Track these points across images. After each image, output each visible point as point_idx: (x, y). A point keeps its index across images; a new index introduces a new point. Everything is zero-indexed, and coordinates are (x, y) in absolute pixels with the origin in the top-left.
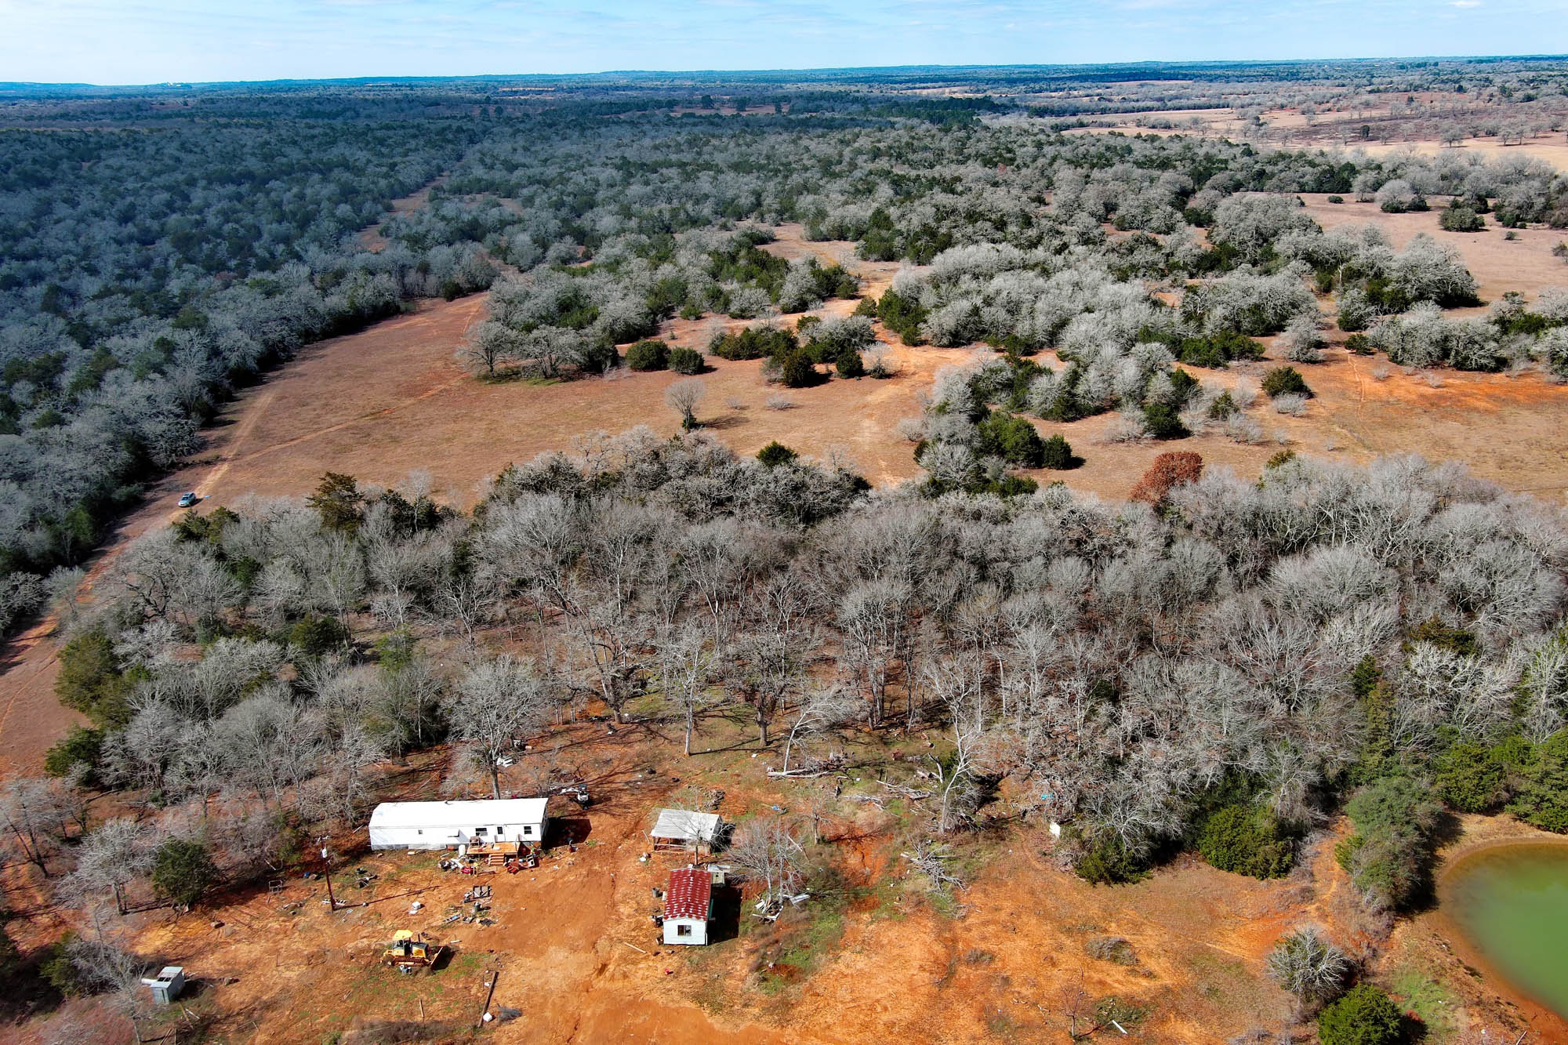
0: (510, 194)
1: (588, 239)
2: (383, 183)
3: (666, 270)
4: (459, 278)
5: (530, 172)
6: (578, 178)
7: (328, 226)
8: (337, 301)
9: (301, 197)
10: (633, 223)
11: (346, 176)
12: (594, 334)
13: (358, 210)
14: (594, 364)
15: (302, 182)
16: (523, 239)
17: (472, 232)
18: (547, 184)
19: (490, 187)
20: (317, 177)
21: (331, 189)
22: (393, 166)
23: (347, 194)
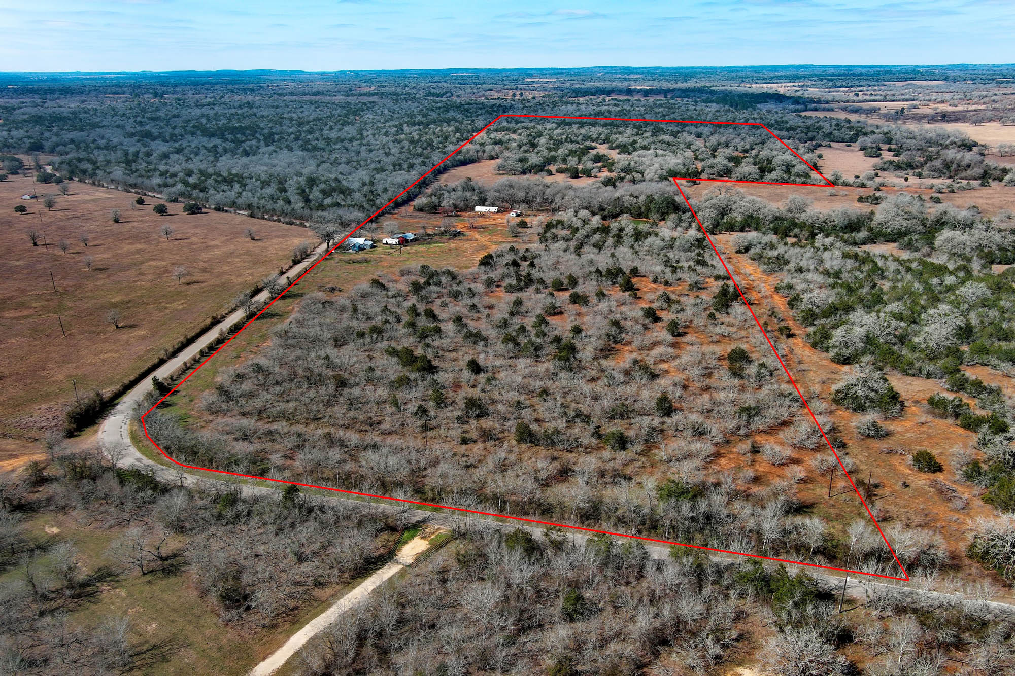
0: (514, 132)
1: (534, 146)
2: (470, 127)
3: (553, 153)
4: (493, 154)
5: (523, 124)
6: (539, 127)
7: (454, 140)
8: (461, 157)
9: (441, 131)
10: (552, 142)
11: (457, 124)
12: (526, 165)
13: (462, 136)
14: (524, 173)
15: (441, 126)
16: (514, 145)
17: (499, 142)
18: (528, 129)
19: (508, 130)
20: (445, 124)
21: (451, 129)
22: (473, 121)
23: (458, 130)
